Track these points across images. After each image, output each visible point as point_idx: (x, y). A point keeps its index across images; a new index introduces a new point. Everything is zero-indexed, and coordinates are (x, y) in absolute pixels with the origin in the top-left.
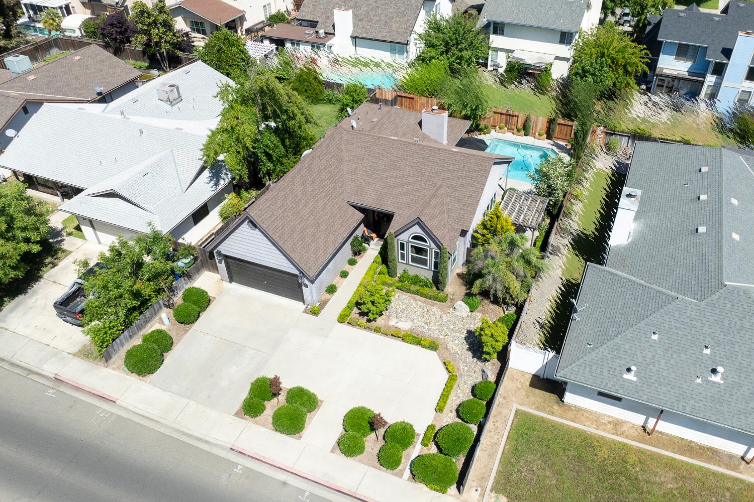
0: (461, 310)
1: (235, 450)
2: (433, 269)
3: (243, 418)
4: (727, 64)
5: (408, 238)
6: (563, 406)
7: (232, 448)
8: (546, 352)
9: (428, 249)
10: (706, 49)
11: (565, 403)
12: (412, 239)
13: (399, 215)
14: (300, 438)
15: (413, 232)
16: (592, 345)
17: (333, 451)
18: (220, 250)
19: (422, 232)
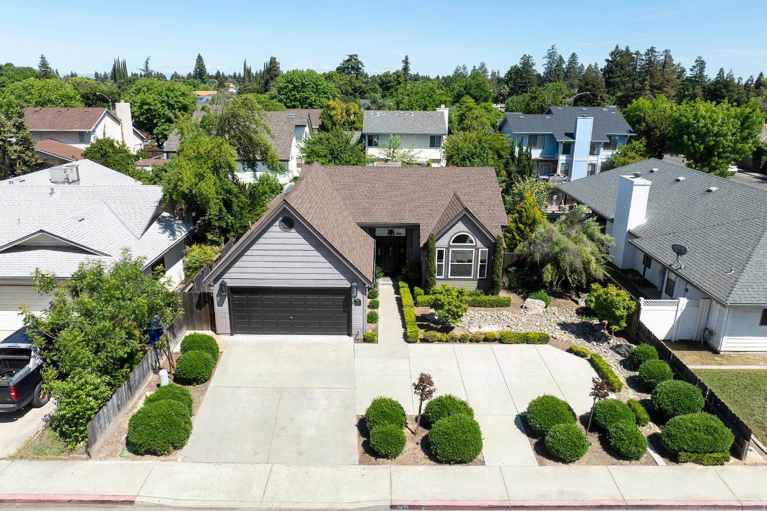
0: (534, 308)
1: (401, 506)
2: (478, 278)
3: (378, 464)
4: (575, 142)
5: (449, 242)
6: (722, 356)
7: (394, 504)
8: (678, 300)
9: (474, 250)
10: (552, 135)
11: (721, 353)
12: (453, 243)
13: (425, 224)
14: (483, 463)
15: (456, 232)
16: (732, 270)
17: (541, 464)
18: (225, 280)
19: (466, 229)
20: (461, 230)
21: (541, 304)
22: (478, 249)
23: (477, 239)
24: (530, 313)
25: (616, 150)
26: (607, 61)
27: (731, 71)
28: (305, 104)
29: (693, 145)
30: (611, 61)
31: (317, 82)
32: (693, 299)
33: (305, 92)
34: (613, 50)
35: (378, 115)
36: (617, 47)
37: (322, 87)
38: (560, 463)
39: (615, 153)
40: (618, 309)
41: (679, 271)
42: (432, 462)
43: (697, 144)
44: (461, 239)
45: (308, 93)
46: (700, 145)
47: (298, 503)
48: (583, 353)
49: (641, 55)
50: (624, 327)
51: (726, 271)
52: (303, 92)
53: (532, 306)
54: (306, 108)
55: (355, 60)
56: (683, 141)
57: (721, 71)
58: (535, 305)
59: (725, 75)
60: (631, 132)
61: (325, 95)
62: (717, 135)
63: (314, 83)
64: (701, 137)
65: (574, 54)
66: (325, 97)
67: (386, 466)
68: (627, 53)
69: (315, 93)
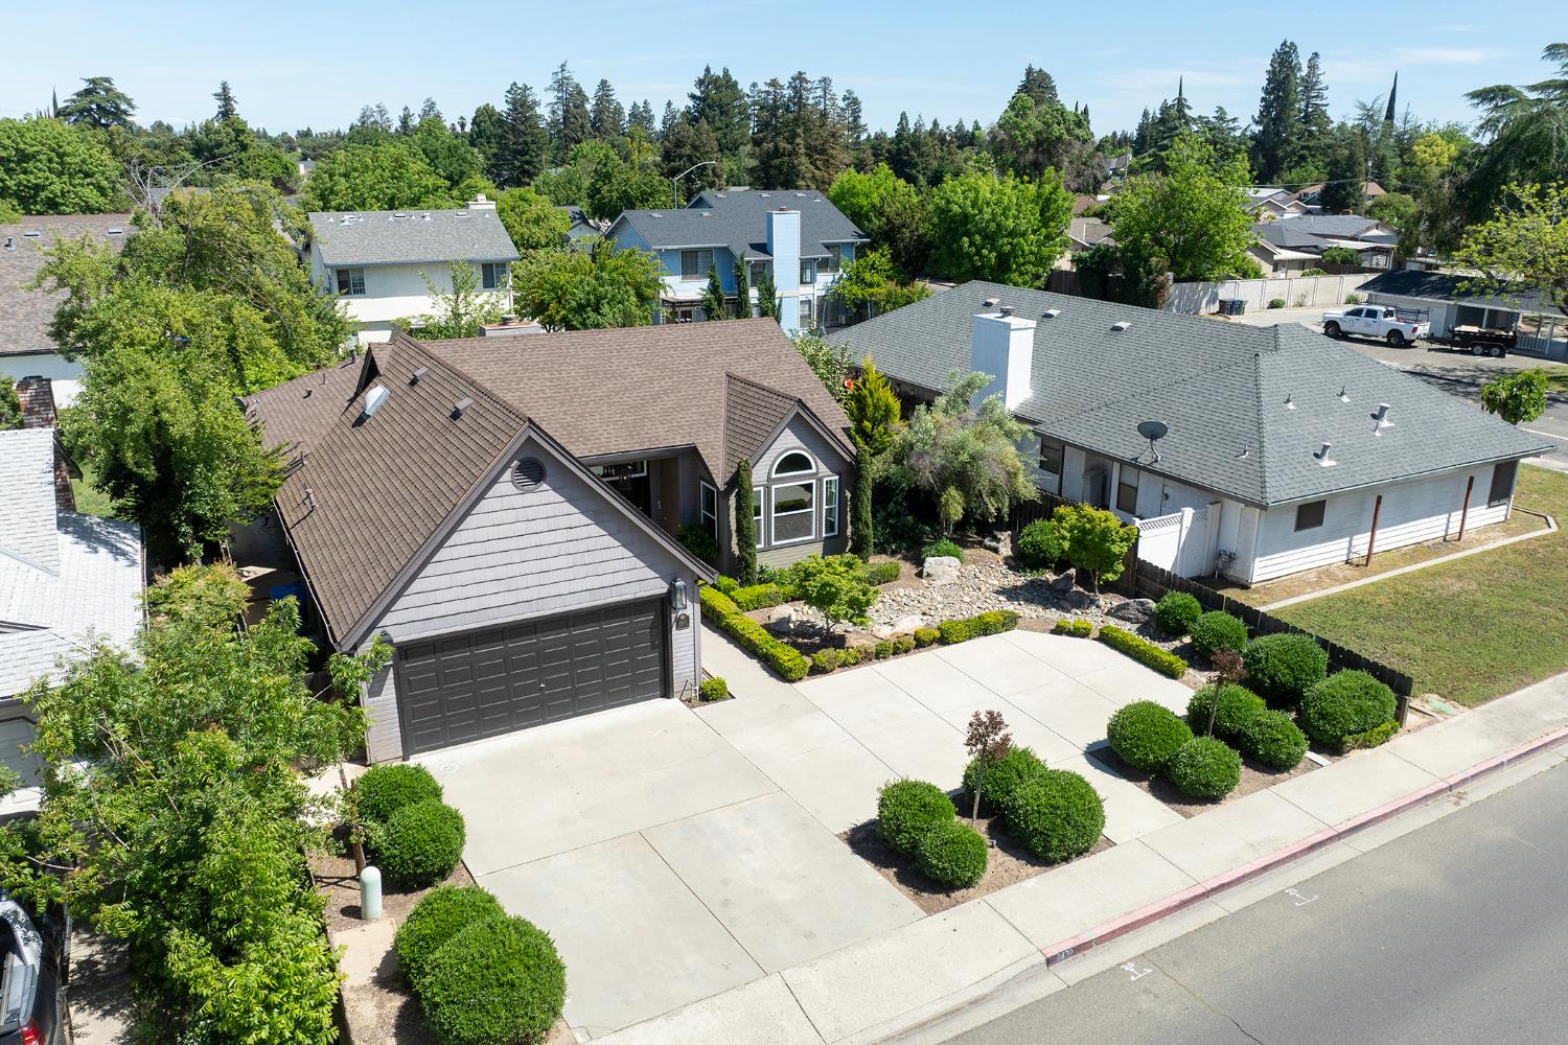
0: (943, 573)
1: (1061, 953)
2: (824, 535)
3: (958, 903)
4: (771, 262)
5: (769, 473)
6: (1256, 591)
7: (1050, 955)
8: (1180, 514)
9: (814, 481)
10: (726, 250)
11: (1253, 586)
12: (777, 472)
13: (705, 444)
14: (1110, 843)
15: (780, 451)
16: (1245, 452)
17: (1188, 816)
18: (388, 630)
19: (798, 443)
20: (788, 446)
21: (953, 564)
22: (820, 480)
23: (818, 460)
24: (938, 583)
25: (838, 271)
26: (693, 97)
27: (920, 117)
28: (35, 203)
29: (978, 253)
30: (699, 98)
31: (60, 147)
32: (1199, 508)
33: (32, 173)
34: (702, 77)
35: (347, 223)
36: (708, 70)
37: (78, 160)
38: (1209, 805)
39: (837, 277)
40: (1114, 542)
41: (1156, 465)
42: (1037, 868)
43: (985, 252)
44: (794, 463)
45: (38, 174)
46: (990, 252)
47: (892, 1020)
48: (1085, 629)
49: (782, 87)
50: (1122, 574)
51: (1237, 454)
52: (25, 172)
53: (939, 570)
54: (39, 213)
55: (107, 90)
56: (961, 247)
57: (903, 116)
58: (943, 566)
59: (912, 126)
60: (860, 236)
61: (88, 180)
62: (1012, 234)
63: (53, 150)
64: (990, 238)
65: (604, 83)
66: (88, 185)
67: (976, 901)
68: (727, 82)
69: (60, 174)
